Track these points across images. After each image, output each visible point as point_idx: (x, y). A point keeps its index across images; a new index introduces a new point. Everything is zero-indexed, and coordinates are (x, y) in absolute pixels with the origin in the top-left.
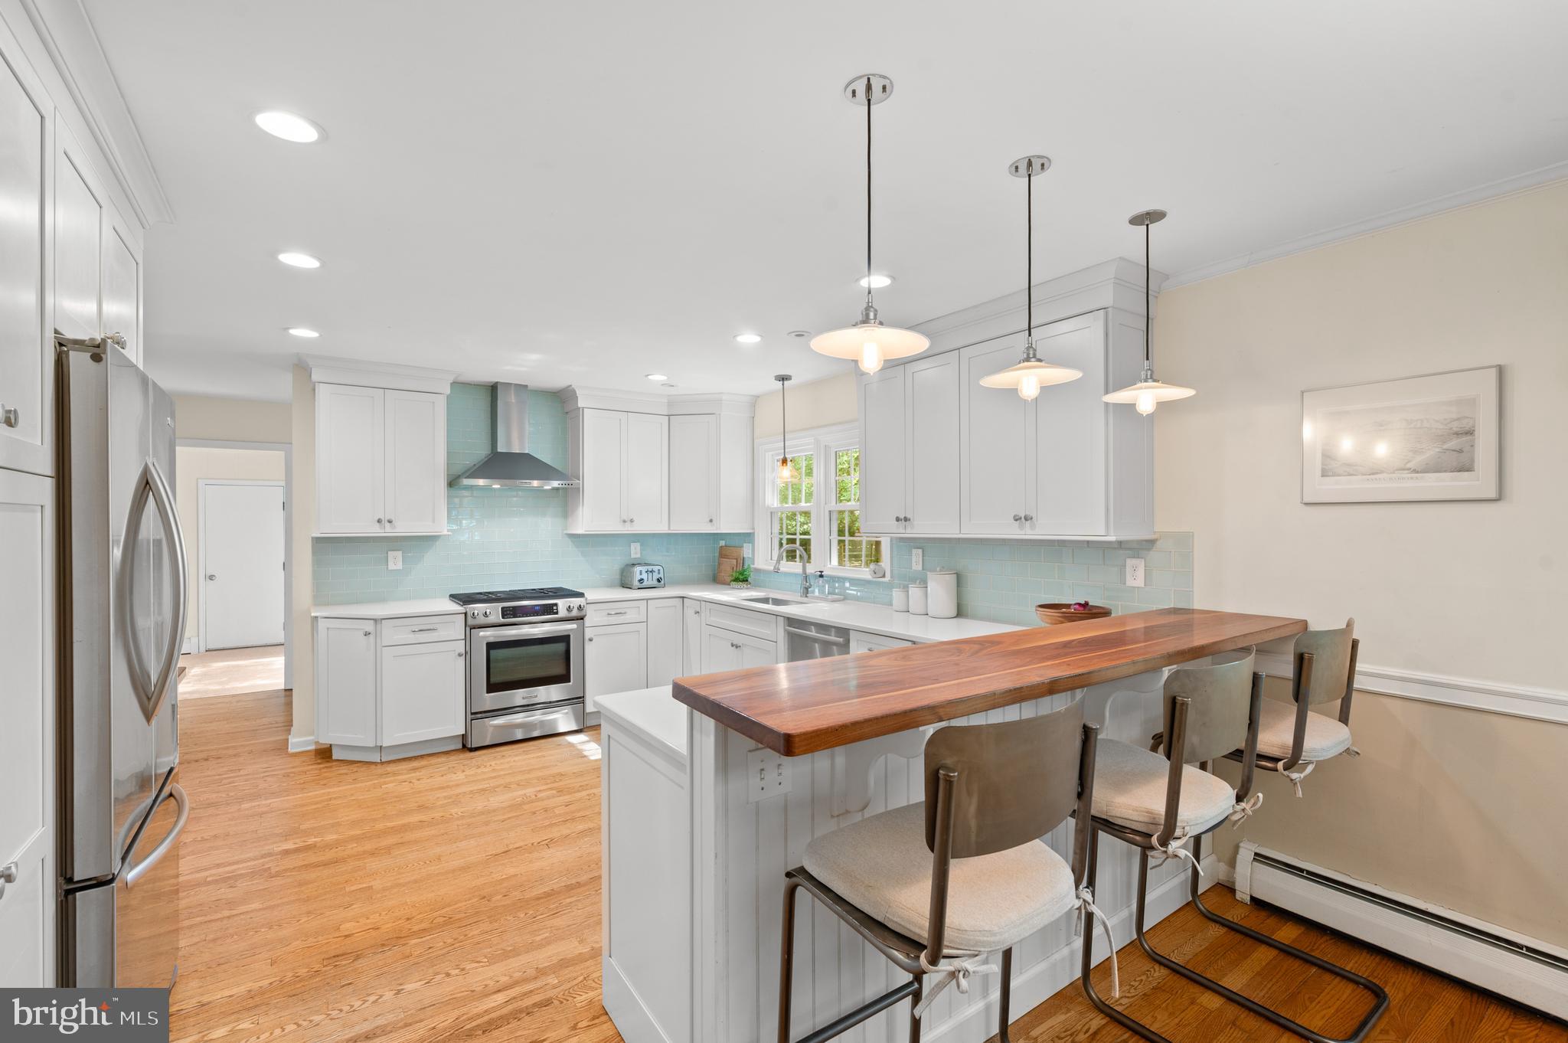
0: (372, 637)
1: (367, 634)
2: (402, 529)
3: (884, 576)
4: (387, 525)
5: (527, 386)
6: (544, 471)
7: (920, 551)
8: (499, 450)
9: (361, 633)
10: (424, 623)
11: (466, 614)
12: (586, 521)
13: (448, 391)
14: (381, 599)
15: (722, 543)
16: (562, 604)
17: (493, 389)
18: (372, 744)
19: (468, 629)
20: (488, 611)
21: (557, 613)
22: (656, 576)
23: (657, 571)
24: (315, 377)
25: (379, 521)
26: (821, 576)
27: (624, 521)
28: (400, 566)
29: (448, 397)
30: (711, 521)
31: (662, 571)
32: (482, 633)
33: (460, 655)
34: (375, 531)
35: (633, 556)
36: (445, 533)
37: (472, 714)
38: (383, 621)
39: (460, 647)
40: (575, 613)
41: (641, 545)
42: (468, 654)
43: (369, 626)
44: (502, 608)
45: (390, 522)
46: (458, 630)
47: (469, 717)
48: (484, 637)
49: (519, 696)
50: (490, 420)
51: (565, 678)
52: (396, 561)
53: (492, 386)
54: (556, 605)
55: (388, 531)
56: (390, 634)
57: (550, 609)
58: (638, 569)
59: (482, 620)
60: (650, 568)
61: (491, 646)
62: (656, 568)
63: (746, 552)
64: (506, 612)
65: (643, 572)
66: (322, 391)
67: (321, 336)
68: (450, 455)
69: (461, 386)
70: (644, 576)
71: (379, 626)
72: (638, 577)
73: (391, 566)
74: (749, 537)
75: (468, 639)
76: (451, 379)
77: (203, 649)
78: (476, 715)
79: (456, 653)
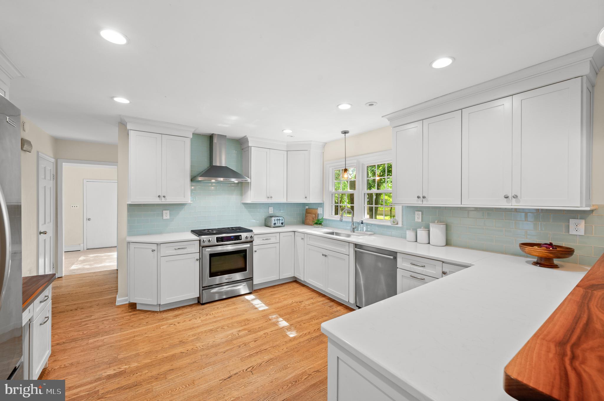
0: (155, 252)
1: (153, 251)
2: (170, 200)
3: (397, 224)
4: (163, 198)
5: (226, 136)
6: (235, 174)
7: (420, 213)
8: (214, 164)
9: (151, 251)
10: (180, 245)
11: (200, 240)
12: (251, 197)
13: (191, 136)
14: (161, 233)
15: (307, 207)
16: (244, 235)
17: (211, 137)
18: (156, 304)
19: (201, 247)
20: (210, 239)
21: (241, 239)
22: (281, 222)
23: (281, 220)
24: (129, 127)
25: (159, 196)
26: (362, 223)
27: (268, 198)
28: (168, 217)
29: (191, 139)
30: (306, 198)
31: (283, 220)
32: (208, 249)
33: (197, 260)
34: (157, 201)
35: (270, 213)
36: (190, 202)
37: (203, 287)
38: (161, 244)
39: (197, 256)
40: (249, 239)
41: (273, 208)
42: (201, 260)
43: (154, 247)
44: (217, 238)
45: (164, 197)
46: (196, 248)
47: (201, 289)
48: (208, 251)
49: (225, 278)
50: (209, 151)
51: (244, 269)
52: (166, 215)
53: (210, 136)
54: (241, 236)
55: (163, 201)
56: (165, 250)
57: (238, 238)
58: (273, 219)
59: (207, 244)
60: (278, 218)
61: (212, 256)
62: (281, 218)
63: (320, 211)
64: (218, 240)
65: (276, 220)
66: (132, 134)
67: (131, 102)
68: (192, 166)
69: (197, 136)
70: (276, 222)
71: (159, 247)
72: (273, 222)
73: (165, 217)
74: (321, 205)
75: (201, 252)
76: (193, 130)
77: (85, 249)
78: (204, 288)
79: (196, 259)
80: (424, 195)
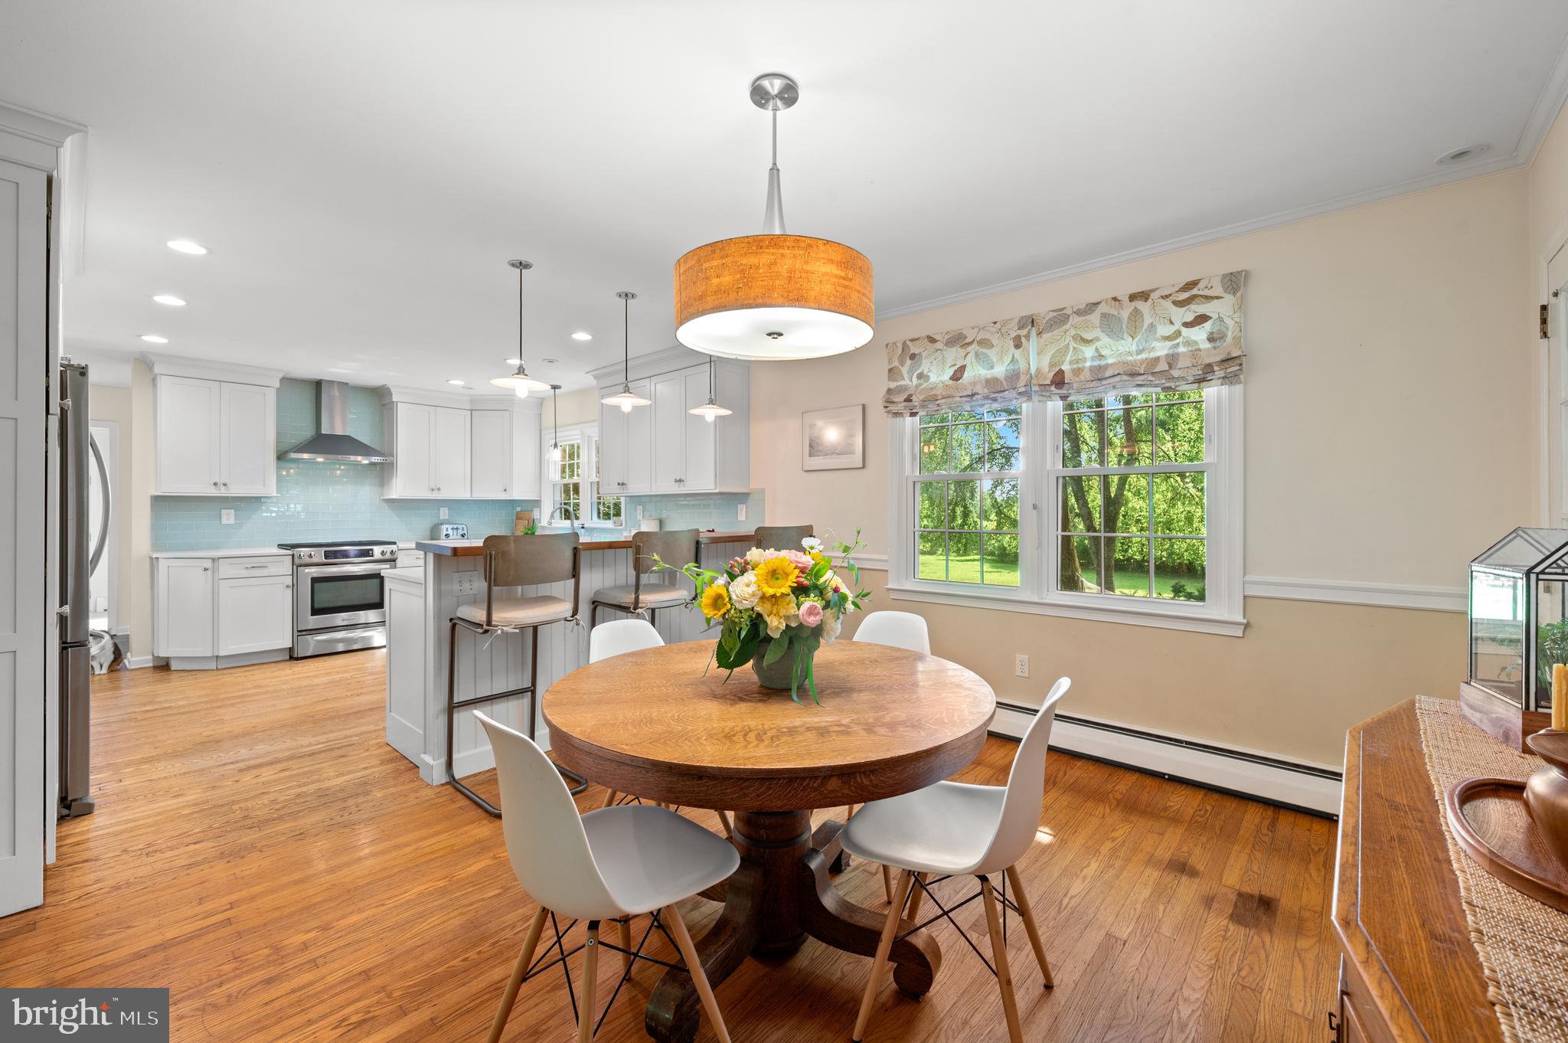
0: (209, 572)
1: (206, 569)
2: (235, 490)
3: (622, 525)
4: (223, 488)
5: (347, 384)
6: (365, 450)
7: (641, 507)
8: (323, 432)
9: (201, 570)
10: (256, 563)
11: (293, 555)
12: (398, 489)
13: (278, 385)
14: (217, 547)
15: (519, 509)
16: (377, 550)
17: (318, 385)
18: (209, 654)
19: (295, 567)
20: (313, 553)
21: (372, 556)
22: (460, 532)
23: (461, 529)
24: (157, 369)
25: (215, 484)
26: (583, 528)
27: (433, 490)
28: (232, 521)
29: (278, 389)
30: (505, 490)
31: (465, 529)
32: (307, 570)
33: (288, 587)
34: (212, 492)
35: (442, 518)
36: (275, 494)
37: (298, 631)
38: (220, 560)
39: (289, 580)
40: (388, 556)
41: (449, 510)
42: (295, 586)
43: (208, 564)
44: (325, 552)
45: (225, 485)
46: (286, 567)
47: (296, 634)
48: (309, 573)
49: (341, 618)
50: (314, 409)
51: (379, 605)
52: (228, 517)
53: (317, 382)
54: (372, 550)
55: (223, 492)
56: (226, 570)
57: (367, 553)
58: (444, 527)
59: (308, 560)
60: (455, 526)
61: (315, 580)
62: (460, 527)
63: (536, 514)
64: (327, 555)
65: (450, 530)
66: (164, 383)
67: (170, 342)
68: (279, 435)
69: (289, 382)
70: (450, 532)
71: (216, 564)
72: (445, 533)
73: (224, 521)
74: (537, 503)
75: (295, 575)
76: (281, 375)
78: (301, 632)
79: (285, 585)
80: (625, 482)
